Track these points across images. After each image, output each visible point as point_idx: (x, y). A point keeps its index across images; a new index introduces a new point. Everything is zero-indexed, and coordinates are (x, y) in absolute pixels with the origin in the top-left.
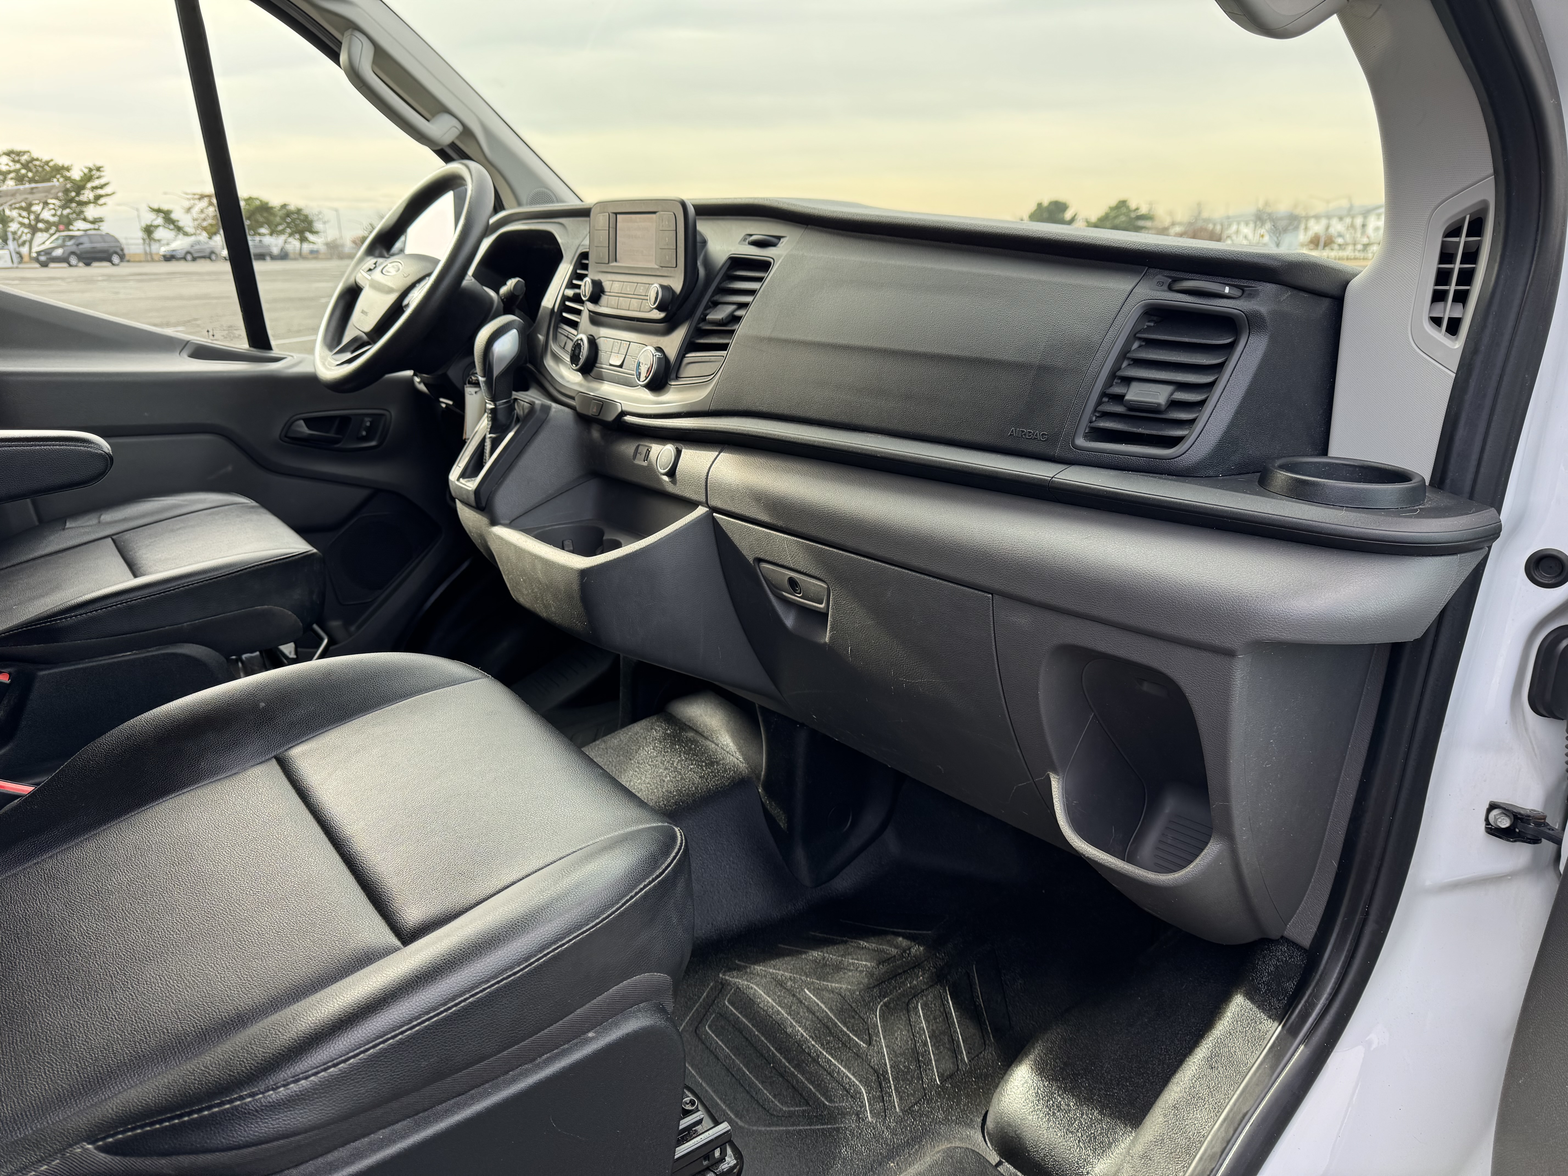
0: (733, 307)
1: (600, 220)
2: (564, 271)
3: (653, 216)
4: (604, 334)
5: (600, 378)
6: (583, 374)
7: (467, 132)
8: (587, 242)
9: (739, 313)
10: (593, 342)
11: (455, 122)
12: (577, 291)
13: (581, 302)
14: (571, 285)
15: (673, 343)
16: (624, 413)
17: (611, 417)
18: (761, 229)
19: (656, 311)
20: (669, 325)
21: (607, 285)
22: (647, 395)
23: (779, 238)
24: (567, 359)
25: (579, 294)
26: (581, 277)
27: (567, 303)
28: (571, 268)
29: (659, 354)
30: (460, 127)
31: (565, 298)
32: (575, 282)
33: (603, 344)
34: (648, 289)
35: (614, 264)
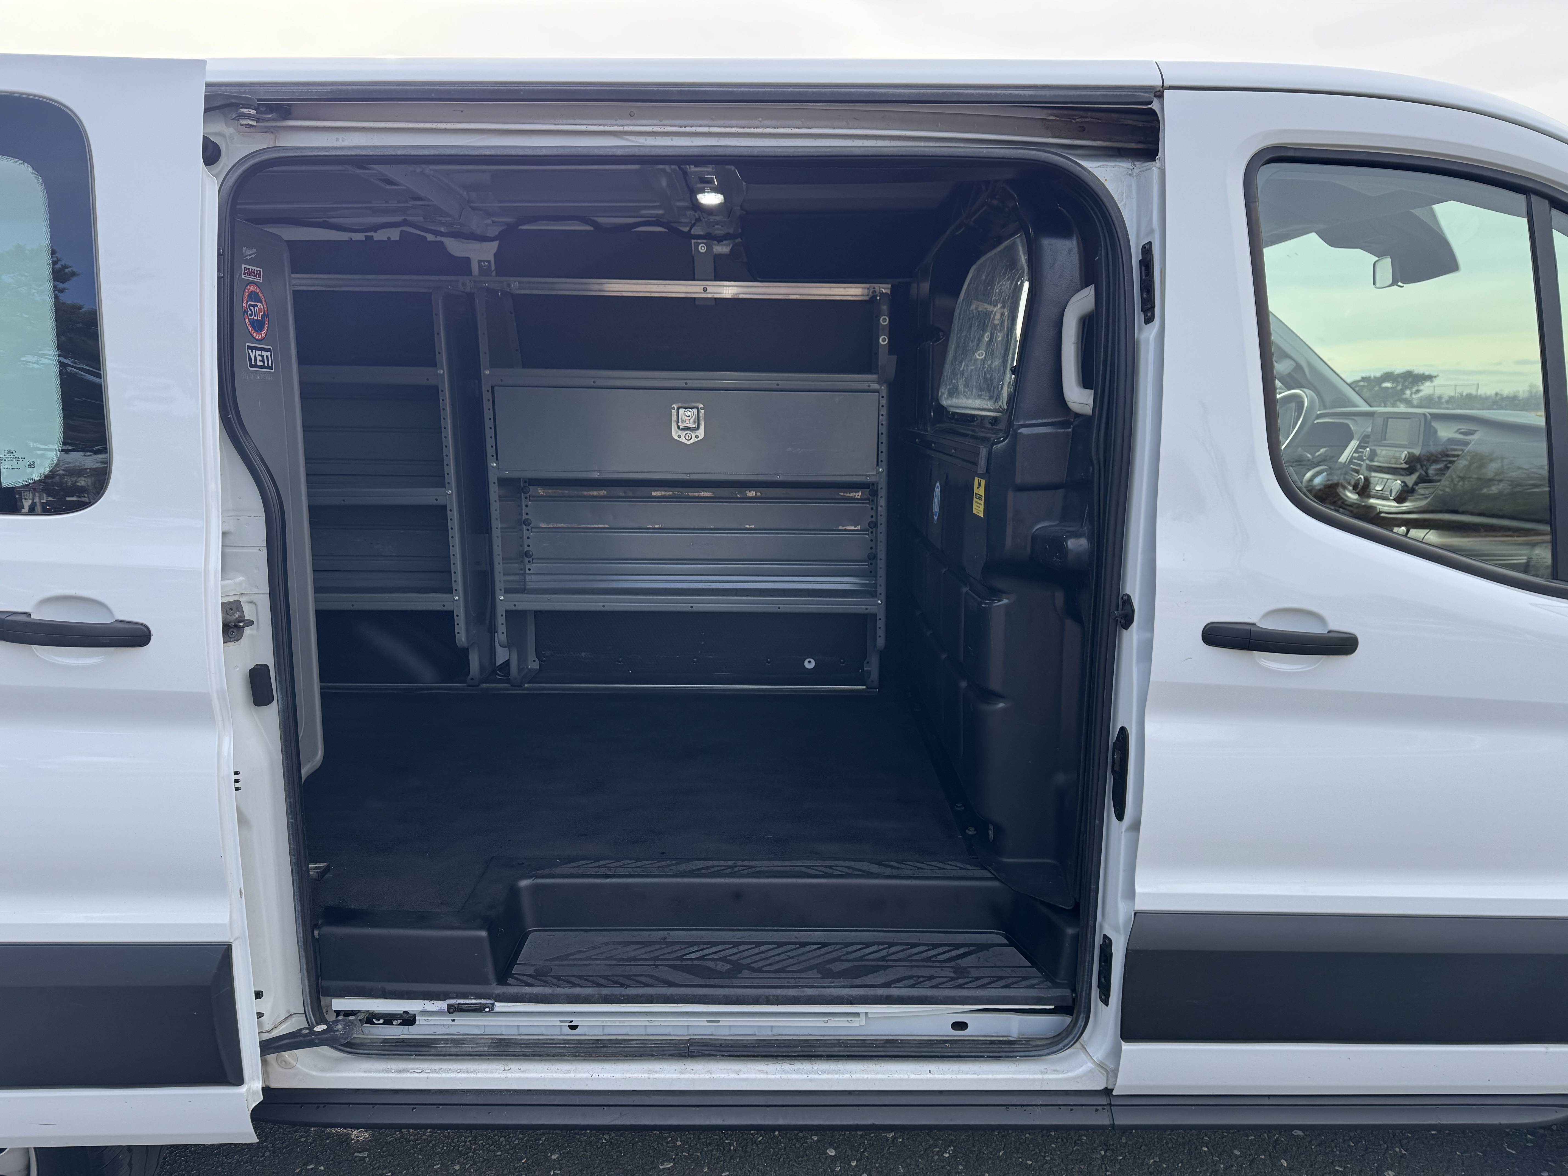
0: (1446, 463)
1: (1380, 421)
2: (1354, 444)
3: (1409, 420)
4: (1375, 476)
5: (1369, 497)
6: (1359, 495)
7: (1298, 367)
8: (1370, 429)
9: (1449, 465)
10: (1367, 480)
11: (1292, 362)
12: (1361, 454)
13: (1363, 461)
14: (1356, 451)
15: (1411, 480)
16: (1381, 512)
17: (1373, 515)
18: (1465, 427)
19: (1404, 464)
20: (1410, 471)
21: (1378, 452)
22: (1395, 504)
23: (1476, 431)
24: (1351, 488)
25: (1362, 456)
26: (1365, 448)
27: (1354, 461)
28: (1358, 442)
29: (1403, 484)
30: (1295, 364)
31: (1352, 458)
32: (1359, 450)
33: (1372, 480)
34: (1401, 454)
35: (1384, 442)
